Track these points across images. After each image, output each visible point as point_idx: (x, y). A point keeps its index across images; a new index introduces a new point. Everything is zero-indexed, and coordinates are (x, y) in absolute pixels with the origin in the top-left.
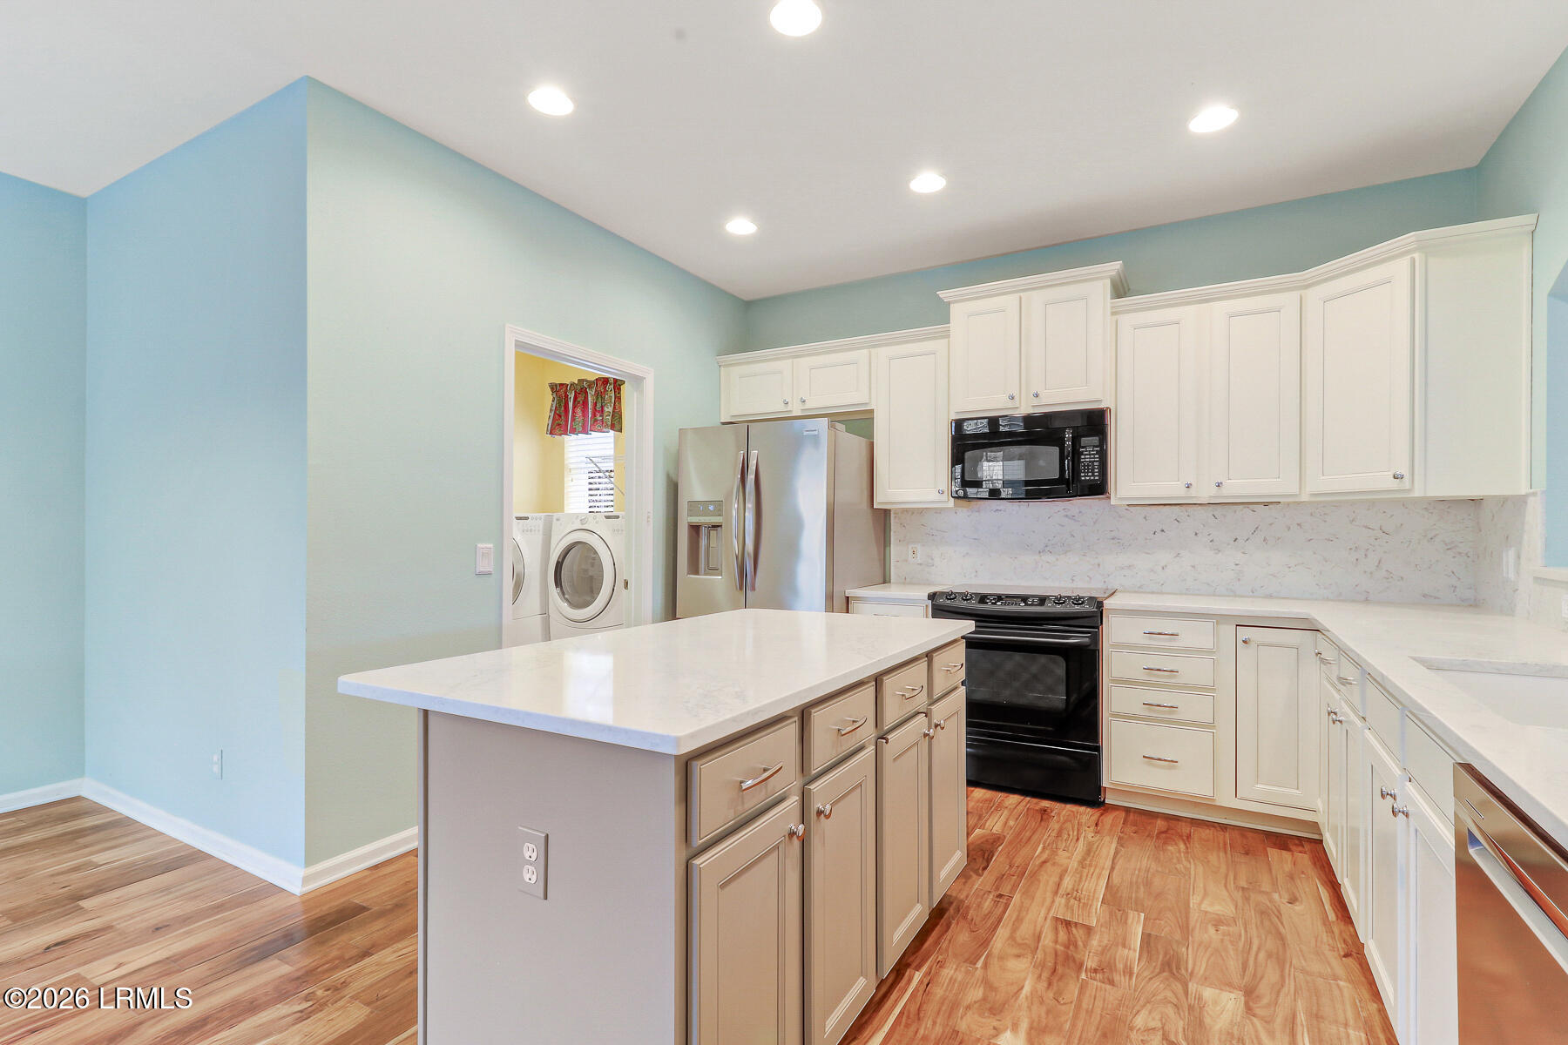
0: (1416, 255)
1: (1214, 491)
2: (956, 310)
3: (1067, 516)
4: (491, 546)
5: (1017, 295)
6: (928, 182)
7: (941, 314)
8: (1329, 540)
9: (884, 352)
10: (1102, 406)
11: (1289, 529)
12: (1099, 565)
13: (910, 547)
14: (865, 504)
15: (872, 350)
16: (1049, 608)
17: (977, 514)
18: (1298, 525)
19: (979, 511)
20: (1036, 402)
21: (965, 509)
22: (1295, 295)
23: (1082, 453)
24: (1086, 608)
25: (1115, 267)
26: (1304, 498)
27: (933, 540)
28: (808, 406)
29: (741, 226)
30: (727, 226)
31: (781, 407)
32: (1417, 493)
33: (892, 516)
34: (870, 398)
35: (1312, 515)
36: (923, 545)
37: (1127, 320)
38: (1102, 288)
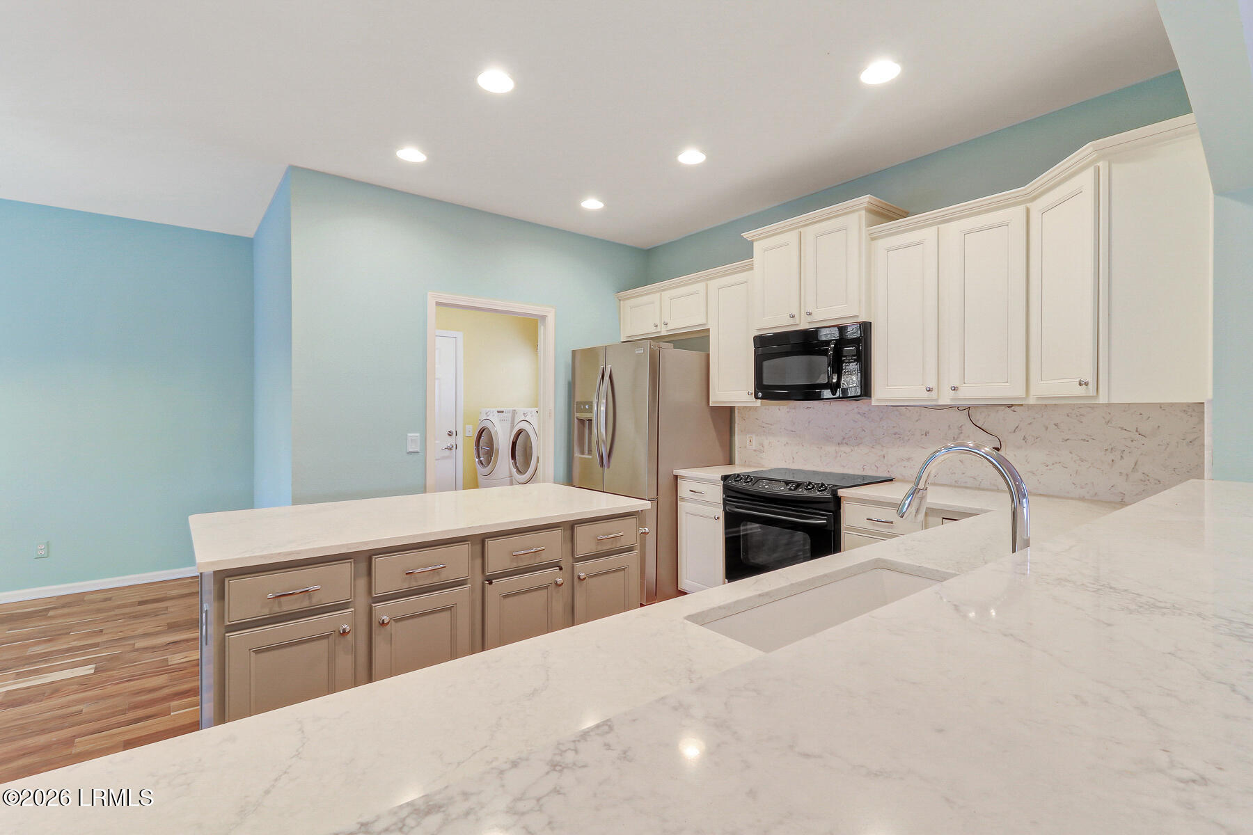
0: (1100, 164)
2: (758, 247)
4: (418, 434)
5: (797, 231)
6: (691, 157)
7: (746, 251)
8: (1084, 440)
9: (715, 284)
10: (869, 318)
11: (1047, 428)
12: (884, 457)
13: (748, 437)
14: (704, 403)
15: (709, 282)
16: (802, 493)
17: (794, 411)
18: (1055, 425)
19: (794, 408)
20: (810, 319)
21: (785, 407)
22: (1021, 210)
23: (843, 362)
24: (826, 494)
25: (865, 199)
26: (1032, 401)
27: (764, 431)
28: (670, 327)
29: (592, 204)
30: (582, 204)
31: (653, 329)
32: (1102, 399)
33: (736, 411)
34: (707, 321)
35: (1068, 416)
36: (757, 435)
37: (882, 244)
38: (858, 219)
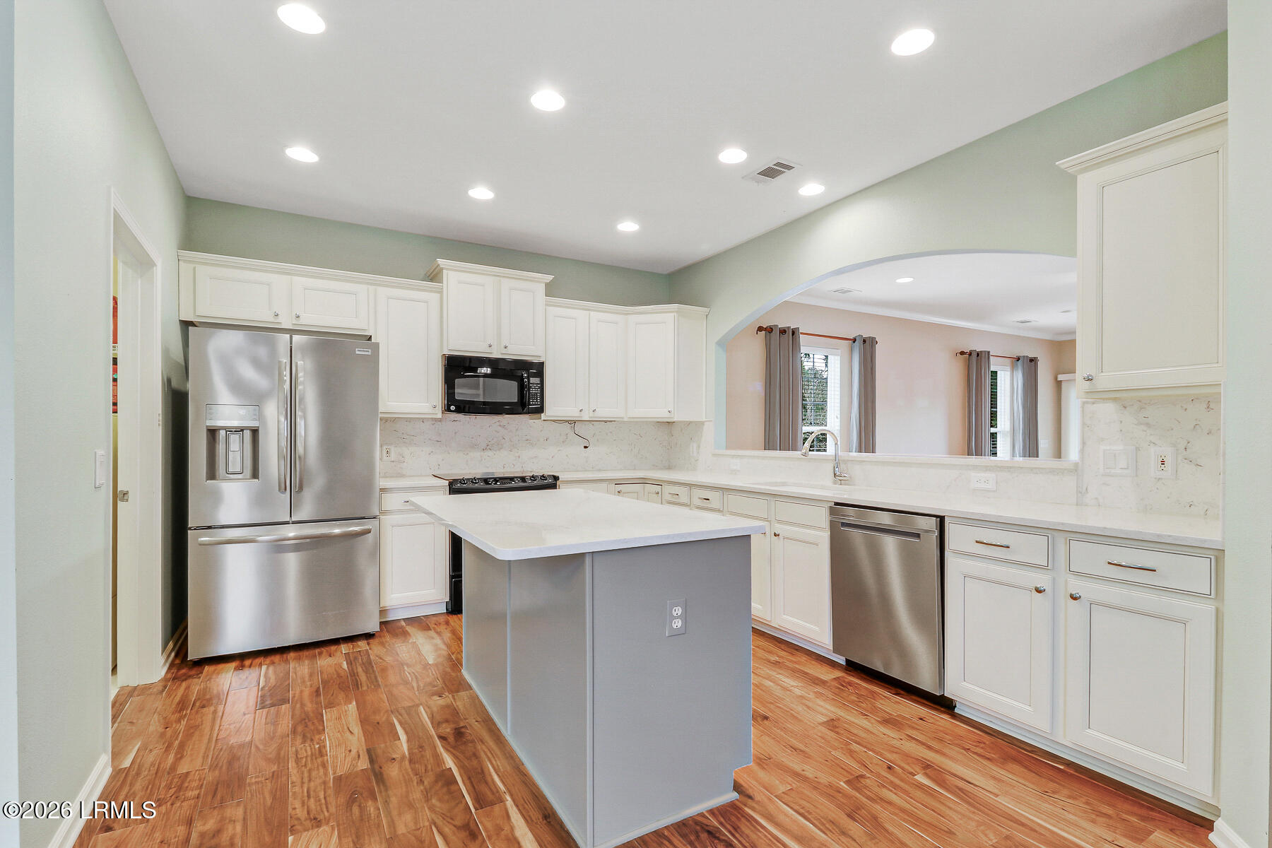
1: (592, 414)
2: (446, 276)
3: (500, 426)
6: (481, 193)
9: (383, 292)
10: (541, 360)
13: (384, 448)
20: (504, 351)
23: (531, 388)
25: (550, 278)
26: (626, 419)
27: (405, 442)
28: (301, 322)
34: (369, 326)
36: (396, 447)
37: (553, 311)
38: (541, 289)
